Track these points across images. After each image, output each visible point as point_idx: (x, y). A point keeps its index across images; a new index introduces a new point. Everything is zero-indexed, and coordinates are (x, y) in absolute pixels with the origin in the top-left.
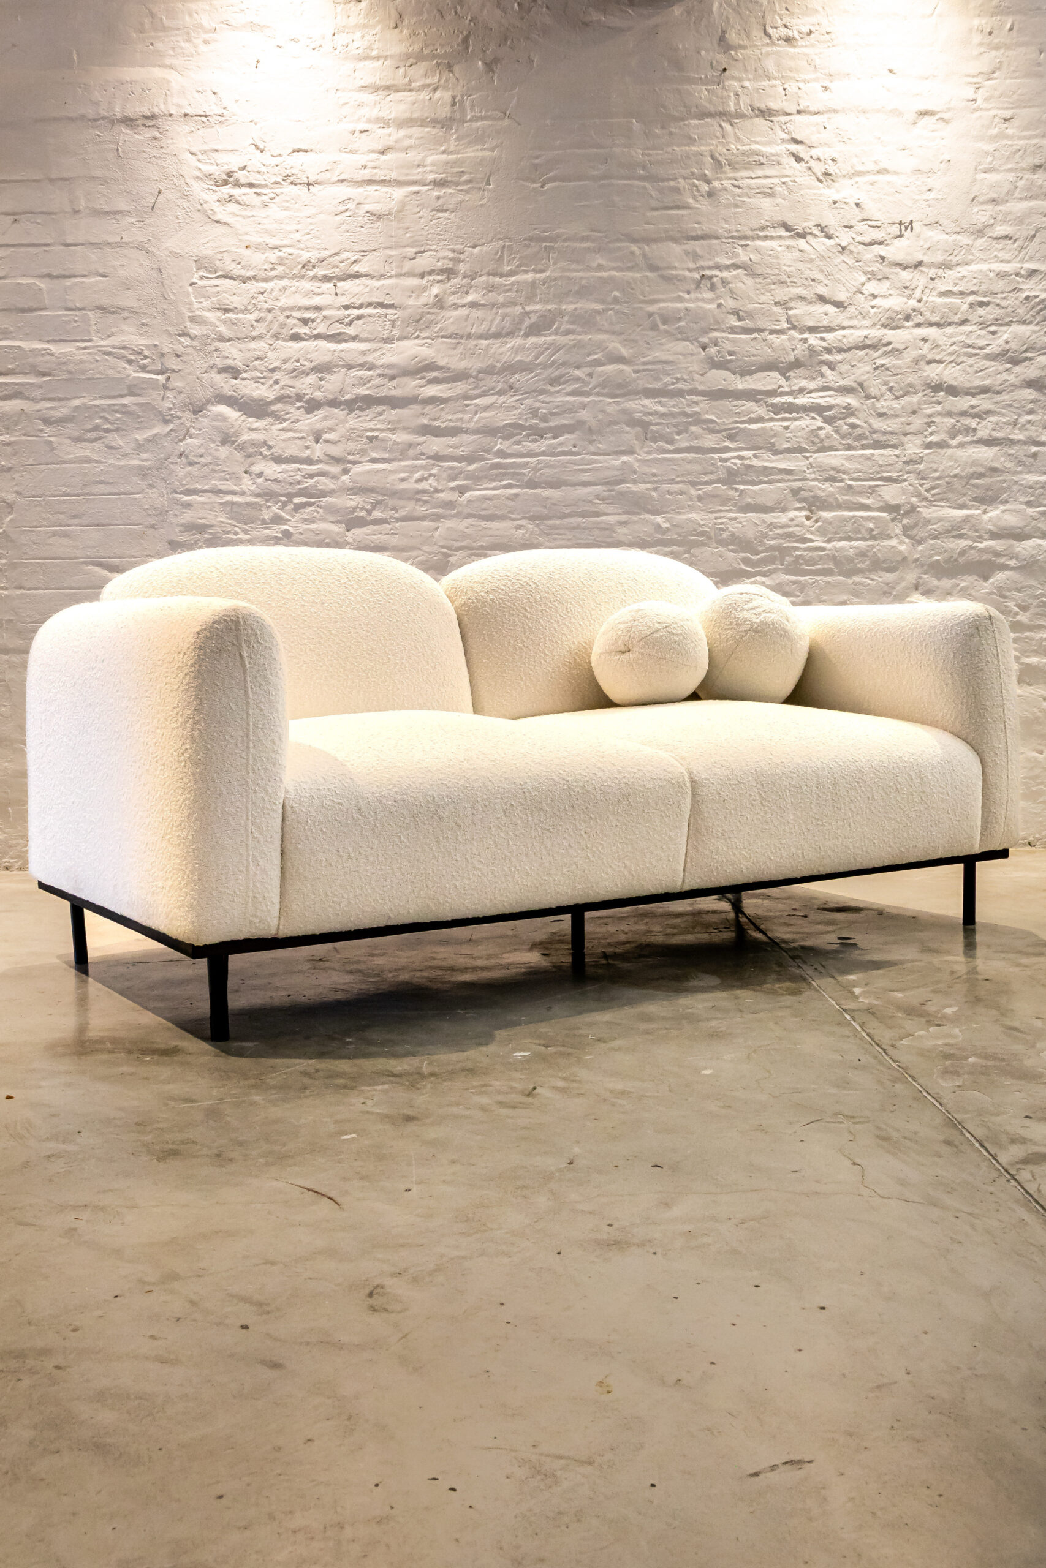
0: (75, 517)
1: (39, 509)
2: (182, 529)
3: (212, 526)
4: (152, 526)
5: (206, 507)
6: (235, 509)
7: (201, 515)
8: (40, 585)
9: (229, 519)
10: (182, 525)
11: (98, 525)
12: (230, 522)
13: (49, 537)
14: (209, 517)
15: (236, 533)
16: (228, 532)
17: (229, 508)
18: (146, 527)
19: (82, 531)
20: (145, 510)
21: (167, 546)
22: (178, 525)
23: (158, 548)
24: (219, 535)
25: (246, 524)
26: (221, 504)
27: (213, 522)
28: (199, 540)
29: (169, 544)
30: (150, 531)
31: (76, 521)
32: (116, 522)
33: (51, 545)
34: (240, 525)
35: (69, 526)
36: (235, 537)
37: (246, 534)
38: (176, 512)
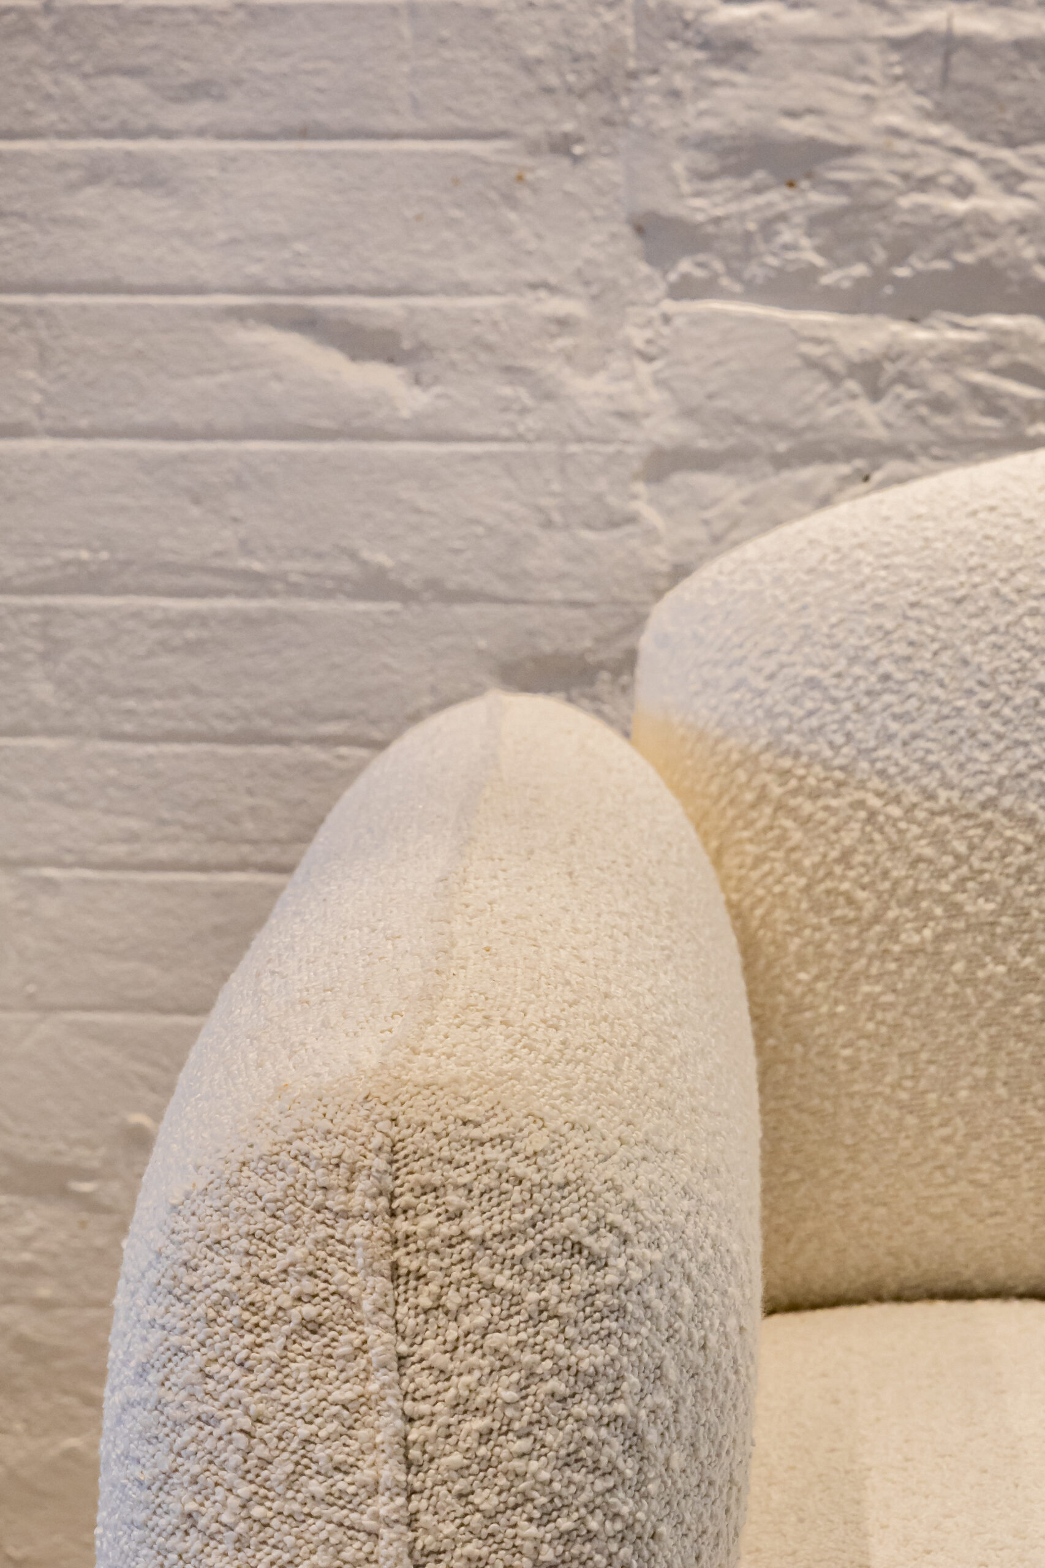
0: (196, 90)
1: (28, 50)
2: (704, 161)
3: (850, 151)
4: (562, 146)
5: (825, 56)
6: (962, 73)
7: (793, 99)
8: (25, 414)
9: (927, 116)
10: (704, 142)
11: (304, 133)
12: (936, 130)
13: (73, 187)
14: (837, 105)
15: (963, 189)
16: (926, 184)
17: (931, 68)
18: (534, 149)
19: (227, 162)
20: (529, 66)
21: (629, 243)
22: (683, 142)
23: (587, 251)
24: (881, 195)
25: (1011, 142)
26: (896, 44)
27: (853, 133)
28: (783, 217)
29: (640, 230)
30: (545, 170)
31: (201, 112)
32: (391, 122)
33: (73, 222)
34: (983, 150)
35: (169, 135)
36: (959, 207)
37: (1011, 190)
38: (679, 81)
